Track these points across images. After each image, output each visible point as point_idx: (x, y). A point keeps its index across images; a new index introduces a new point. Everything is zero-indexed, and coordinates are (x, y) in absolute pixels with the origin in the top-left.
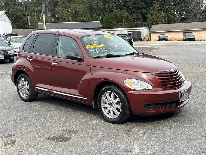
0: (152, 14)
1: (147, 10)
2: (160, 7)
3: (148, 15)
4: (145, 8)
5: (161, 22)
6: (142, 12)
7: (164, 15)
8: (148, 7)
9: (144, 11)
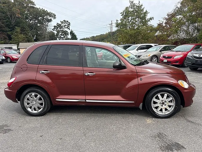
0: (16, 36)
1: (11, 32)
2: (21, 31)
3: (13, 36)
4: (9, 31)
5: (23, 41)
6: (8, 34)
7: (24, 36)
8: (11, 31)
9: (9, 33)
